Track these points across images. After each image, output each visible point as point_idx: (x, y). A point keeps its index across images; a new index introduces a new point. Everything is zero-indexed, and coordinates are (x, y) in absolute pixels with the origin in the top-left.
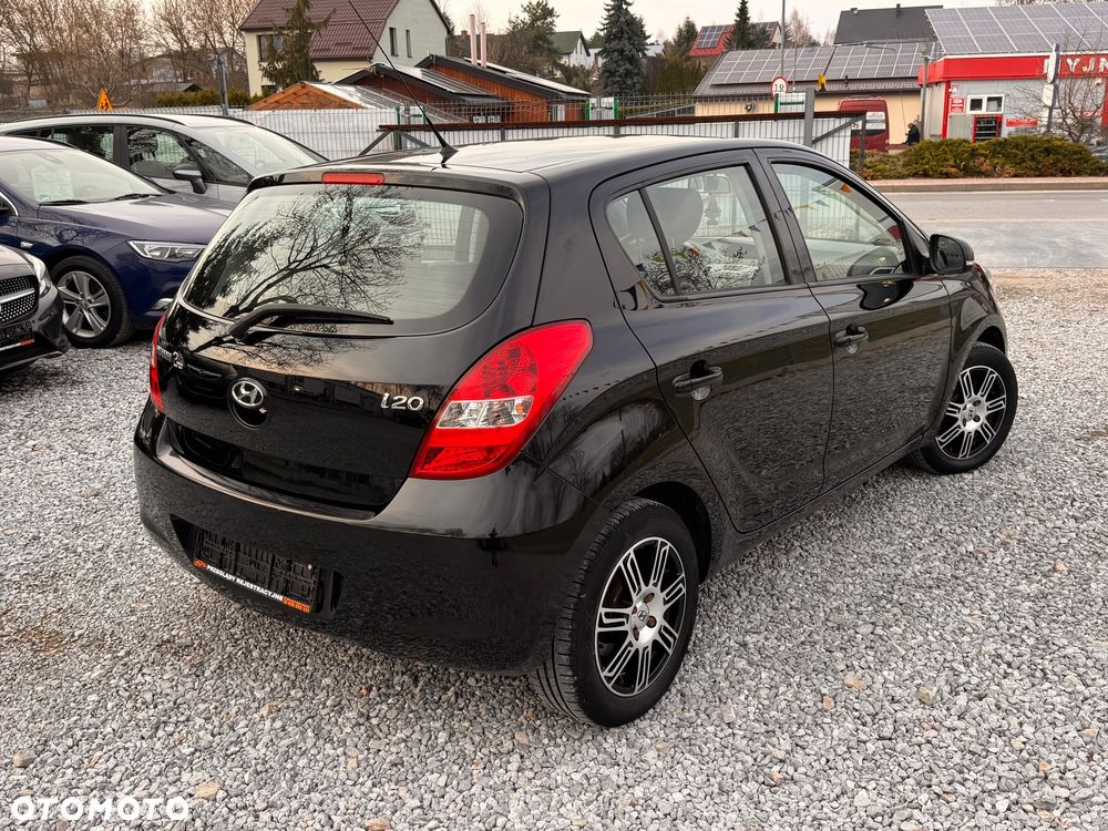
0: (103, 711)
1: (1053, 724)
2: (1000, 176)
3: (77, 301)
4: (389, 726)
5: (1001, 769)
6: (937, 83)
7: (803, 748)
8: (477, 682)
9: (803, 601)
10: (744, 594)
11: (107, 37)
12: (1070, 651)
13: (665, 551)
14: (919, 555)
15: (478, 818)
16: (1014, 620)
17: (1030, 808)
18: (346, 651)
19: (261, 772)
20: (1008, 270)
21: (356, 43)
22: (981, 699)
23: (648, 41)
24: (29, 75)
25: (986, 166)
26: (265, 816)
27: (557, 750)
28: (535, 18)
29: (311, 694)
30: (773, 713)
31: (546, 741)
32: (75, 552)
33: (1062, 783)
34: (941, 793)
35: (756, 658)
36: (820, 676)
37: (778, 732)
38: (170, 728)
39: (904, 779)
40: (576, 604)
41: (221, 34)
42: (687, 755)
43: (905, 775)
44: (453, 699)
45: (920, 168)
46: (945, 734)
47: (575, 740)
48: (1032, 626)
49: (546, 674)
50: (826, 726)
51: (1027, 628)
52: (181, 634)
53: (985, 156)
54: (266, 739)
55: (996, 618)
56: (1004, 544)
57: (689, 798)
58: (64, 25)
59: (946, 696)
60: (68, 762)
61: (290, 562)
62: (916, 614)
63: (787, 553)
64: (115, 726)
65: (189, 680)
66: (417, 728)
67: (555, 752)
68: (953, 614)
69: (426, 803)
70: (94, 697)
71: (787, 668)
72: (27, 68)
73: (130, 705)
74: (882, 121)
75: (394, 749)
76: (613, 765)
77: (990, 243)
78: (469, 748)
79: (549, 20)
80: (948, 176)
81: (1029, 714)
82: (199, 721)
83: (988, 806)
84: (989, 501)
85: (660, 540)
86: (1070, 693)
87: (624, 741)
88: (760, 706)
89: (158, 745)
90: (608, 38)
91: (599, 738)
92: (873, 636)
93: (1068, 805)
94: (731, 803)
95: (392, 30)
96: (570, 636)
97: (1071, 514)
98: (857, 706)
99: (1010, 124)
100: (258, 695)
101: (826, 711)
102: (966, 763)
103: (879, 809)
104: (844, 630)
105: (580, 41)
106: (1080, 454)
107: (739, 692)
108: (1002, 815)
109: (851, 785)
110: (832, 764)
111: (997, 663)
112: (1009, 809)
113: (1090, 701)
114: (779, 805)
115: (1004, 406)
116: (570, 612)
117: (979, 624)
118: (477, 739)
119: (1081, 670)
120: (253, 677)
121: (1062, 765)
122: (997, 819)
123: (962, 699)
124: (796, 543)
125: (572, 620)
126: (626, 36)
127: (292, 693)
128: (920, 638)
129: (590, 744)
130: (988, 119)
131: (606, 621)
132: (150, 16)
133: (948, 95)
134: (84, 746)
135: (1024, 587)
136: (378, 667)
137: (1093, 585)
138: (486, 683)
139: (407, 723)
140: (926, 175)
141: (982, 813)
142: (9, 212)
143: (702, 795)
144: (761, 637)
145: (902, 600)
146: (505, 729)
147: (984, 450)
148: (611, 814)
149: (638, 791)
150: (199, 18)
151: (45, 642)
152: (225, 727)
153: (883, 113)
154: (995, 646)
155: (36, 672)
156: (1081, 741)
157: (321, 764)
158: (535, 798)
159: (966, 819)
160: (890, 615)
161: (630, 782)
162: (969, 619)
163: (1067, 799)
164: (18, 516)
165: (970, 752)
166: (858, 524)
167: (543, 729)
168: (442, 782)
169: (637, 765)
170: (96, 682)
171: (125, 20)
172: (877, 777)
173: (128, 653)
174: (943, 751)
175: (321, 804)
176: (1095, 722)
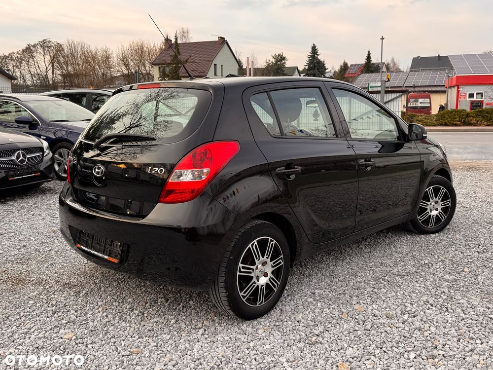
0: (34, 307)
1: (445, 327)
2: (480, 125)
3: (62, 161)
4: (151, 317)
5: (416, 343)
6: (453, 87)
7: (328, 331)
8: (193, 303)
9: (344, 278)
10: (319, 275)
11: (98, 67)
12: (461, 301)
13: (273, 244)
14: (402, 263)
15: (180, 351)
16: (438, 289)
17: (425, 358)
18: (141, 290)
19: (93, 331)
20: (475, 161)
21: (200, 70)
22: (414, 317)
23: (327, 71)
24: (65, 83)
25: (474, 121)
26: (90, 346)
27: (221, 328)
28: (277, 61)
29: (122, 304)
30: (319, 318)
31: (217, 325)
32: (39, 251)
33: (443, 349)
34: (386, 351)
35: (318, 298)
36: (344, 305)
37: (319, 325)
38: (59, 314)
39: (370, 345)
40: (228, 261)
41: (145, 67)
42: (277, 332)
43: (372, 343)
44: (181, 308)
45: (443, 122)
46: (394, 329)
47: (229, 325)
48: (447, 291)
49: (216, 292)
50: (341, 324)
51: (444, 292)
52: (74, 281)
53: (473, 117)
54: (98, 319)
55: (431, 288)
56: (443, 261)
57: (273, 347)
58: (80, 62)
59: (399, 315)
60: (15, 324)
61: (112, 242)
62: (394, 285)
63: (343, 261)
64: (37, 312)
65: (73, 297)
66: (163, 318)
67: (219, 328)
68: (411, 286)
69: (159, 345)
70: (32, 302)
71: (330, 302)
72: (64, 80)
73: (46, 305)
74: (428, 103)
75: (151, 325)
76: (243, 334)
77: (469, 151)
78: (183, 326)
79: (283, 61)
80: (456, 125)
81: (435, 323)
82: (73, 312)
83: (406, 356)
84: (440, 245)
85: (270, 238)
86: (456, 317)
87: (251, 326)
88: (314, 316)
89: (53, 319)
90: (309, 69)
91: (240, 324)
92: (372, 292)
93: (443, 357)
94: (291, 350)
95: (215, 65)
96: (225, 274)
97: (476, 250)
98: (357, 317)
99: (487, 104)
100: (100, 304)
101: (343, 318)
102: (401, 340)
103: (356, 355)
104: (360, 289)
105: (297, 70)
106: (487, 228)
107: (306, 310)
108: (411, 360)
109: (346, 346)
110: (339, 338)
111: (426, 304)
112: (415, 358)
113: (465, 320)
114: (312, 352)
115: (450, 205)
116: (225, 264)
117: (422, 290)
118: (187, 323)
119: (464, 309)
120: (99, 297)
121: (444, 343)
122: (409, 361)
123: (406, 317)
124: (348, 258)
125: (226, 267)
126: (316, 68)
127: (114, 303)
128: (393, 294)
129: (236, 326)
130: (477, 102)
131: (242, 270)
132: (116, 59)
133: (458, 92)
134: (23, 319)
135: (447, 277)
136: (152, 296)
137: (480, 277)
138: (197, 303)
139: (160, 316)
140: (446, 125)
141: (402, 358)
142: (38, 124)
143: (279, 346)
144: (322, 291)
145: (389, 279)
146: (200, 320)
147: (441, 224)
148: (237, 352)
149: (252, 344)
150: (136, 60)
151: (17, 282)
152: (83, 314)
153: (429, 100)
154: (427, 298)
155: (11, 292)
156: (456, 334)
157: (119, 329)
158: (206, 345)
159: (395, 361)
160: (382, 285)
161: (249, 341)
162: (418, 288)
163: (443, 355)
164: (20, 238)
165: (404, 336)
166: (378, 252)
167: (217, 320)
168: (168, 338)
169: (254, 334)
170: (34, 297)
171: (105, 60)
172: (358, 343)
173: (50, 287)
174: (391, 336)
175: (115, 343)
176: (465, 328)
